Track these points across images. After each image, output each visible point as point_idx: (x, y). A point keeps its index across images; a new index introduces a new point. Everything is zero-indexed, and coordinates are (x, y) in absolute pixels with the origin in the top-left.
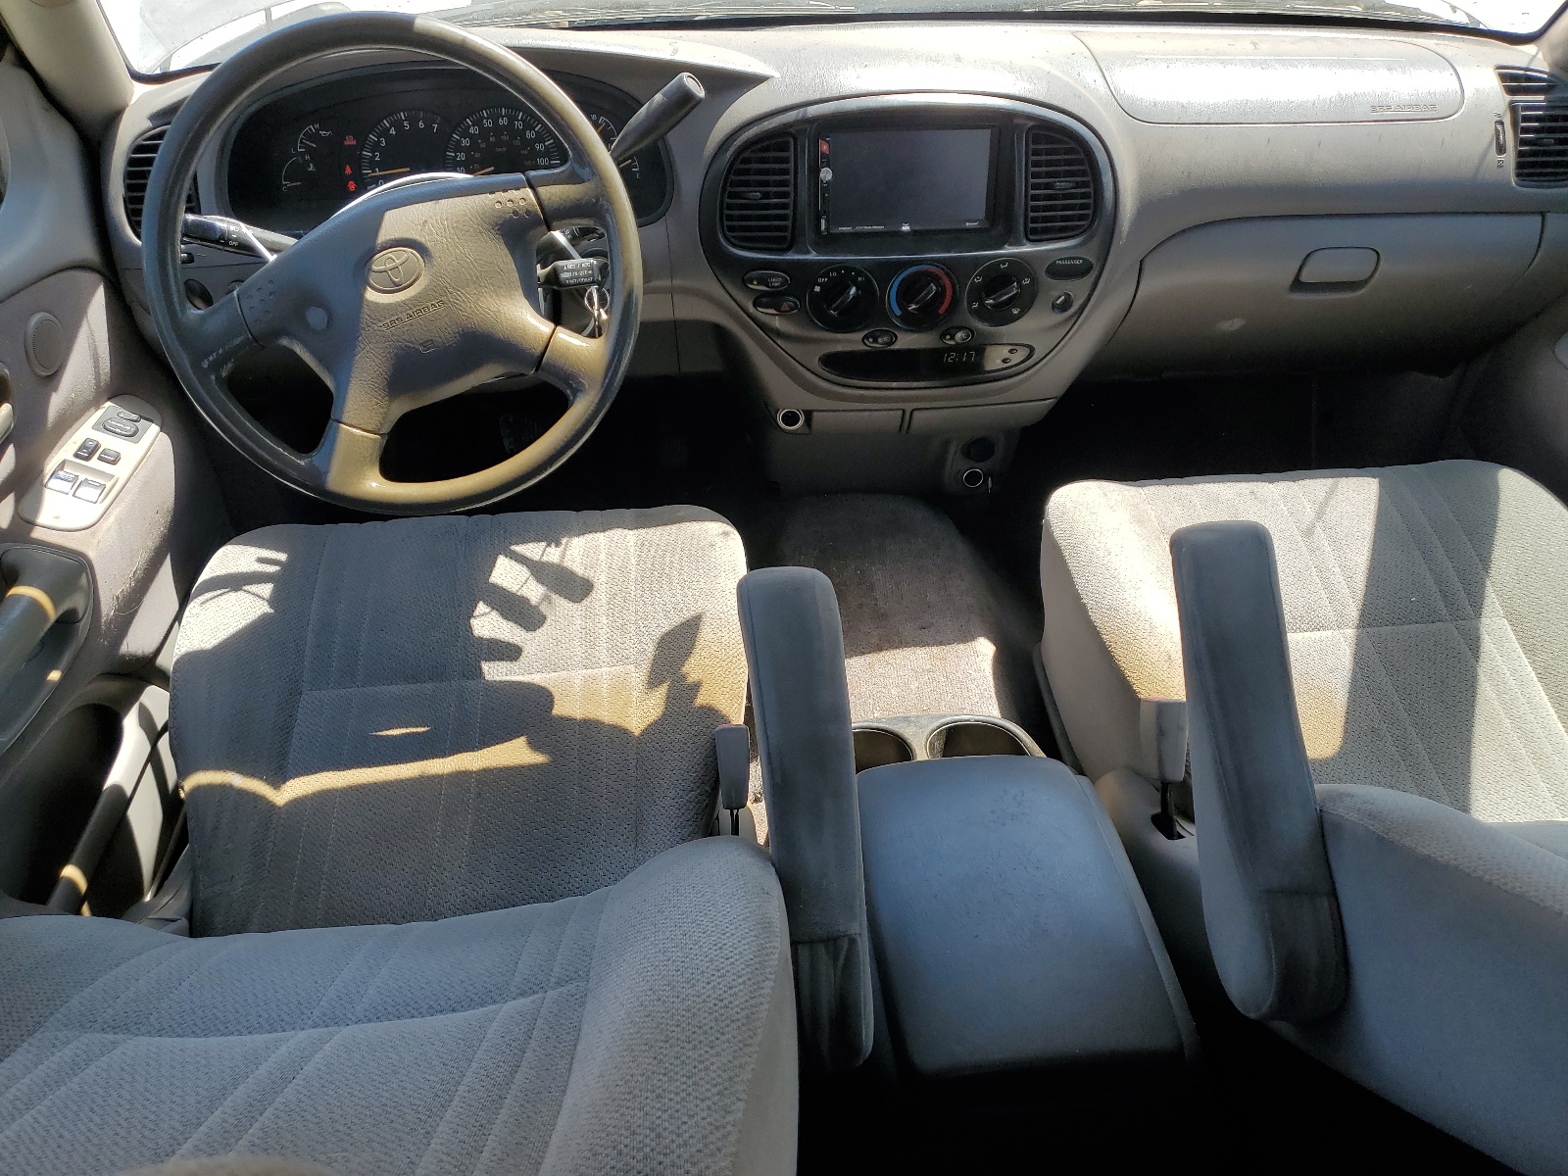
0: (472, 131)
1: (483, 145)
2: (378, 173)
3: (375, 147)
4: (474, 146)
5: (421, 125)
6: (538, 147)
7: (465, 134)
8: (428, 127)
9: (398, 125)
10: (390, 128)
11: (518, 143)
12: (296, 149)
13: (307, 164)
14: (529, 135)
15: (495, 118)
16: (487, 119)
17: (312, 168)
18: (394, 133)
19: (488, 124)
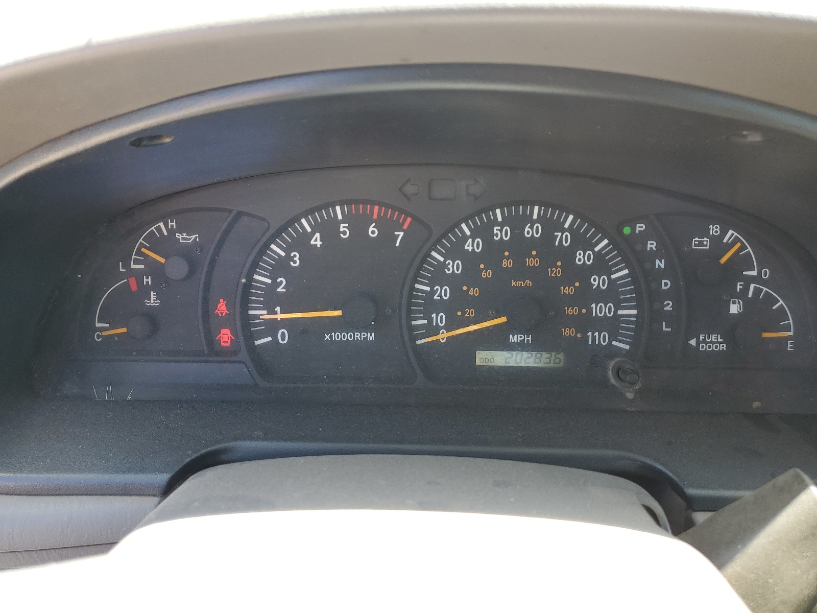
0: (469, 246)
1: (487, 274)
2: (279, 316)
3: (281, 267)
4: (470, 273)
5: (373, 231)
6: (598, 282)
7: (456, 251)
8: (387, 236)
9: (329, 229)
10: (313, 234)
11: (556, 272)
12: (127, 265)
13: (145, 291)
14: (582, 258)
15: (517, 223)
16: (502, 225)
17: (153, 300)
18: (319, 243)
19: (502, 234)
